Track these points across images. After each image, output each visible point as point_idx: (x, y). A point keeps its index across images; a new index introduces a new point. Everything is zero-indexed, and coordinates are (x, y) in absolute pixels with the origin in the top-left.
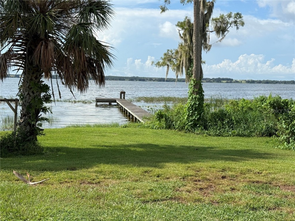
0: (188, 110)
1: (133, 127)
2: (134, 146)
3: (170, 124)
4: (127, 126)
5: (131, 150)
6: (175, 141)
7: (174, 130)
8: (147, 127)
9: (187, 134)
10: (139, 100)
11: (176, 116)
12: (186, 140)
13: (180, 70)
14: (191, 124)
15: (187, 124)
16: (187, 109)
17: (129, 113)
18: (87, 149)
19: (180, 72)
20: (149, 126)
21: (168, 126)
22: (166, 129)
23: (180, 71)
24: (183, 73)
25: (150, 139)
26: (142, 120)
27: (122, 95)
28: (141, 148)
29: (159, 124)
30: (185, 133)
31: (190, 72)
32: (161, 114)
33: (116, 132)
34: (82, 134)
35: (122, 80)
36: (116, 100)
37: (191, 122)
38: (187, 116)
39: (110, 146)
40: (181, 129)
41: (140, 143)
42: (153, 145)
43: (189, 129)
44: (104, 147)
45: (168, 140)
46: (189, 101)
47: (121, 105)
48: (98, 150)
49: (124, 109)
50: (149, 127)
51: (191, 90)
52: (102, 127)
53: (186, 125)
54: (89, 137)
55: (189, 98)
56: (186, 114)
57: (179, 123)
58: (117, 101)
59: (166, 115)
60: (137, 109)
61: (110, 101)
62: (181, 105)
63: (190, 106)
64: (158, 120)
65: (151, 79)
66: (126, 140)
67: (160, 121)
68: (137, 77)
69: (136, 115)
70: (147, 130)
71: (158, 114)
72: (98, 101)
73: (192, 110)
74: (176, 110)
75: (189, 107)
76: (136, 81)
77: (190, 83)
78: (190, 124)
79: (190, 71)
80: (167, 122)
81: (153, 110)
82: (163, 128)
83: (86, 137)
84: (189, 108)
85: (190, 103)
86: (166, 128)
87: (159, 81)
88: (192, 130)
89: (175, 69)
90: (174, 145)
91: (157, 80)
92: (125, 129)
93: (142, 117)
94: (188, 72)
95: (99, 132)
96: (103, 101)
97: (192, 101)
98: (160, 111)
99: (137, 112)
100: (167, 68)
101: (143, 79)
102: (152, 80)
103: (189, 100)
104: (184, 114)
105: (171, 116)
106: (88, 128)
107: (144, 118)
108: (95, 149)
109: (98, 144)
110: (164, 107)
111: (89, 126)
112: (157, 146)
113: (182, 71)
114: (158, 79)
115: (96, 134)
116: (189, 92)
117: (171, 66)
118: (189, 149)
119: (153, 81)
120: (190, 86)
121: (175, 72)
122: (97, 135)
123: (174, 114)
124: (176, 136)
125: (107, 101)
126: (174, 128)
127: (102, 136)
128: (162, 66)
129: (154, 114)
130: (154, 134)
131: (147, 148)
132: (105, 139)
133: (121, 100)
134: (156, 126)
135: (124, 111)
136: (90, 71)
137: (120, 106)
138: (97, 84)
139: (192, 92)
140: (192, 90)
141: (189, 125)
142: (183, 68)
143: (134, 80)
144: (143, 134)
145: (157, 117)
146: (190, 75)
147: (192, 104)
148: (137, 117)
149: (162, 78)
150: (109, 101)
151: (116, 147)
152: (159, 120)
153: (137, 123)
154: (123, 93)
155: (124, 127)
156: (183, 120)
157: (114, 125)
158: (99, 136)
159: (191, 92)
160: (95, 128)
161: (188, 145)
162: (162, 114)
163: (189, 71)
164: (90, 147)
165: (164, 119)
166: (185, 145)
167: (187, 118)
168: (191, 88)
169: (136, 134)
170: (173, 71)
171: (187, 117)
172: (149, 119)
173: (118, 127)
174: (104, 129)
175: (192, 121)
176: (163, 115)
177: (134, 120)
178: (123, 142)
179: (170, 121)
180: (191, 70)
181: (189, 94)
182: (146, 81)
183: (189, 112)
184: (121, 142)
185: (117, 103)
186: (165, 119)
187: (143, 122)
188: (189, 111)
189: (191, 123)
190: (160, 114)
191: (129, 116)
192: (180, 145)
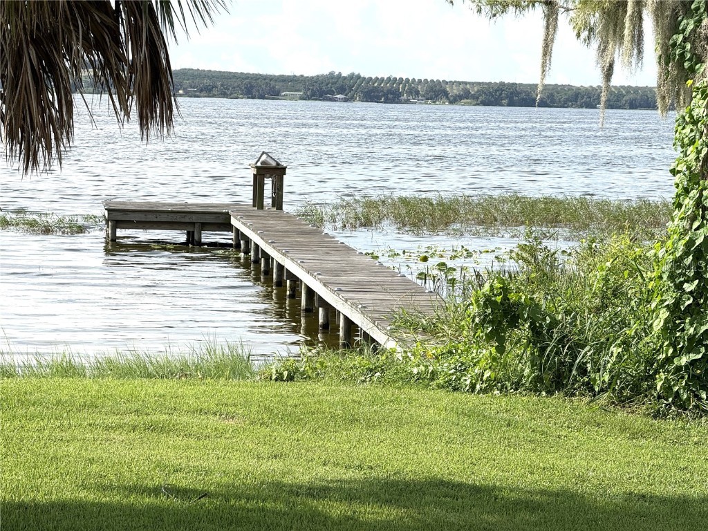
0: (672, 277)
1: (338, 374)
2: (349, 493)
3: (561, 363)
4: (302, 374)
5: (326, 518)
6: (595, 464)
7: (587, 399)
8: (420, 377)
9: (670, 426)
10: (368, 216)
11: (598, 310)
12: (661, 461)
13: (626, 32)
14: (693, 363)
15: (669, 360)
16: (666, 268)
17: (310, 293)
18: (63, 506)
19: (621, 43)
20: (434, 376)
21: (548, 377)
22: (535, 390)
23: (627, 38)
24: (640, 52)
25: (439, 452)
26: (391, 334)
27: (268, 184)
28: (388, 502)
29: (494, 359)
30: (655, 417)
31: (688, 46)
32: (505, 298)
33: (232, 409)
34: (32, 418)
35: (262, 97)
36: (227, 216)
37: (689, 350)
38: (664, 314)
39: (205, 494)
40: (627, 393)
41: (382, 475)
42: (459, 486)
43: (677, 394)
44: (163, 501)
45: (551, 458)
46: (676, 223)
47: (257, 246)
48: (132, 512)
49: (281, 267)
50: (432, 379)
51: (693, 156)
52: (149, 376)
53: (662, 366)
54: (74, 439)
55: (679, 206)
56: (663, 301)
57: (619, 356)
58: (234, 222)
59: (537, 306)
60: (355, 269)
61: (194, 219)
62: (630, 247)
63: (686, 254)
64: (489, 337)
65: (436, 92)
66: (299, 456)
67: (501, 341)
68: (352, 76)
69: (354, 305)
70: (423, 396)
71: (489, 302)
72: (120, 217)
73: (694, 278)
74: (600, 274)
75: (681, 258)
76: (345, 100)
77: (683, 111)
78: (684, 360)
79: (685, 40)
80: (543, 350)
81: (457, 275)
82: (517, 386)
83: (57, 434)
84: (678, 262)
85: (685, 232)
86: (537, 386)
87: (484, 103)
88: (700, 399)
89: (591, 30)
90: (587, 487)
91: (475, 97)
92: (286, 388)
93: (391, 318)
94: (674, 45)
95: (134, 406)
96: (151, 218)
97: (696, 224)
98: (502, 281)
99: (361, 288)
100: (544, 23)
101: (390, 92)
102: (446, 94)
103: (677, 214)
104: (649, 302)
105: (567, 313)
106: (65, 382)
107: (404, 324)
108: (110, 508)
109: (130, 479)
110: (525, 260)
111: (68, 370)
112: (483, 495)
113: (638, 39)
114: (480, 92)
115: (114, 420)
116: (682, 167)
117: (568, 10)
118: (684, 513)
119: (451, 102)
120: (687, 130)
121: (595, 44)
122: (120, 426)
123: (589, 300)
124: (597, 434)
125: (178, 218)
126: (589, 386)
127: (152, 427)
128: (511, 9)
129: (459, 300)
130: (464, 421)
131: (428, 504)
132: (169, 450)
133: (261, 213)
134: (477, 370)
135: (280, 284)
136: (86, 37)
137: (252, 254)
138: (127, 114)
139: (697, 167)
140: (699, 152)
141: (678, 369)
142: (641, 18)
143: (332, 93)
144: (400, 422)
145: (483, 322)
146: (686, 65)
147: (698, 243)
148: (357, 318)
149: (502, 84)
150: (187, 220)
151: (238, 497)
152: (497, 336)
153: (361, 353)
154: (269, 172)
155: (280, 378)
156: (640, 339)
157: (217, 368)
158: (134, 428)
159: (689, 168)
160: (110, 381)
161: (672, 490)
162: (513, 297)
163: (681, 37)
164: (83, 495)
165: (524, 331)
166: (659, 490)
167: (665, 328)
168: (692, 142)
169: (354, 420)
170: (578, 35)
171: (666, 321)
172: (431, 330)
173: (244, 377)
174: (161, 387)
175: (700, 342)
176: (518, 304)
177: (341, 334)
178: (277, 465)
179: (561, 341)
180: (694, 31)
181: (677, 179)
182: (407, 102)
183: (679, 287)
184: (267, 465)
185: (237, 230)
186: (533, 328)
187: (392, 352)
188: (682, 283)
189: (693, 356)
190: (499, 299)
191: (311, 311)
192: (629, 487)
